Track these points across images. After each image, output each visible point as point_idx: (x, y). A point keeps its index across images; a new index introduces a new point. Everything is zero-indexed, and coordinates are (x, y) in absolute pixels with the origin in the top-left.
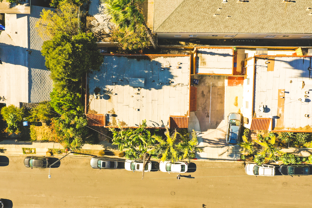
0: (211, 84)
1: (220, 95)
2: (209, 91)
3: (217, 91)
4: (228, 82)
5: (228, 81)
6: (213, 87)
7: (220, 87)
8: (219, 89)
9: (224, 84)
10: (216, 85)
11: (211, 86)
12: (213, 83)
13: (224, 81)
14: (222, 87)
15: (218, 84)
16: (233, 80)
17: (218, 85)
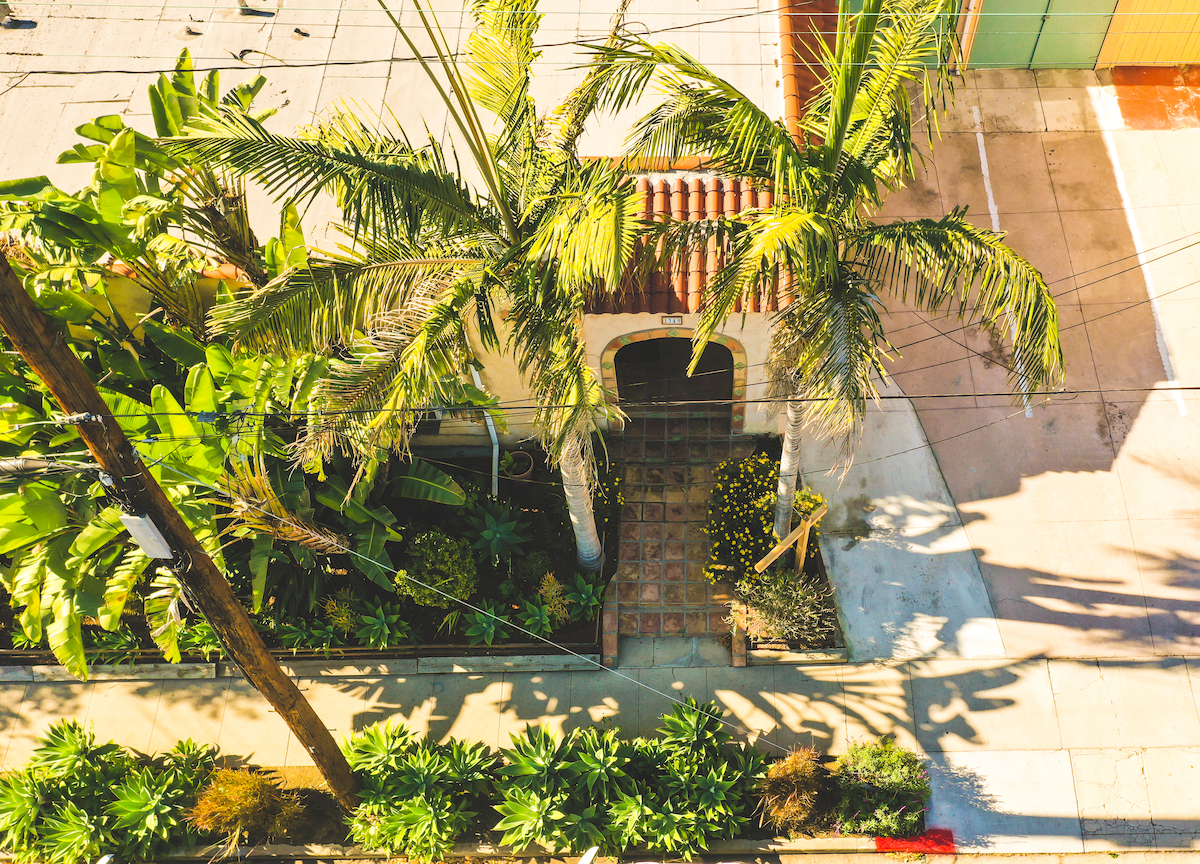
0: (976, 118)
1: (1076, 188)
2: (972, 168)
3: (1043, 166)
4: (1120, 102)
5: (1119, 93)
6: (1000, 140)
7: (1064, 138)
8: (1052, 149)
9: (1086, 116)
10: (1023, 124)
11: (980, 138)
12: (989, 111)
13: (1086, 95)
14: (1078, 136)
15: (1040, 118)
16: (1166, 89)
17: (1034, 121)
